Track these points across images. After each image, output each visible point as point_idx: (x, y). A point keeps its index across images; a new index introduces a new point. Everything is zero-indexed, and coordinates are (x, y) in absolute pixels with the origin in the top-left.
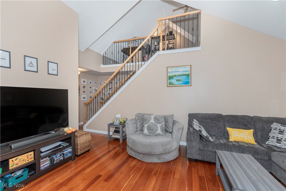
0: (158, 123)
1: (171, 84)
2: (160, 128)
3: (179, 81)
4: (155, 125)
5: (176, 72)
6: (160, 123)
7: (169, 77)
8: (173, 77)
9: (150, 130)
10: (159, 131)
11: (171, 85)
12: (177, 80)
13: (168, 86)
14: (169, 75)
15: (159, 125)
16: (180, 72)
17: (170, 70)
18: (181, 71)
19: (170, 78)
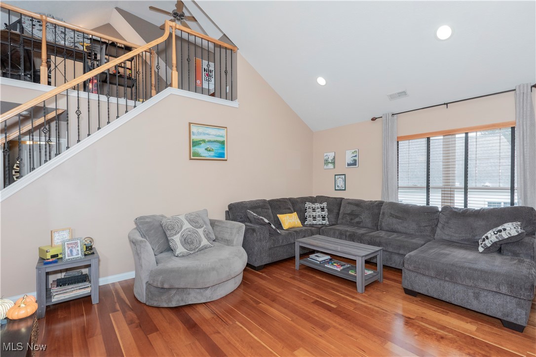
1: (196, 154)
2: (204, 235)
3: (210, 150)
4: (194, 233)
5: (204, 134)
6: (201, 227)
7: (193, 142)
8: (201, 144)
9: (188, 243)
10: (205, 242)
11: (195, 157)
12: (206, 149)
13: (191, 159)
14: (193, 137)
15: (200, 231)
16: (211, 136)
17: (194, 129)
18: (213, 134)
19: (196, 143)
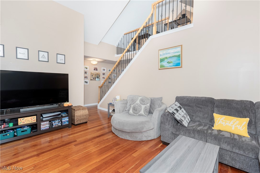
0: (142, 104)
1: (162, 66)
2: (144, 109)
3: (170, 63)
4: (139, 106)
5: (167, 54)
6: (144, 104)
7: (161, 60)
8: (164, 60)
9: (135, 110)
10: (142, 112)
11: (162, 68)
12: (168, 62)
13: (159, 69)
14: (161, 57)
15: (143, 107)
16: (170, 54)
17: (161, 53)
18: (172, 52)
